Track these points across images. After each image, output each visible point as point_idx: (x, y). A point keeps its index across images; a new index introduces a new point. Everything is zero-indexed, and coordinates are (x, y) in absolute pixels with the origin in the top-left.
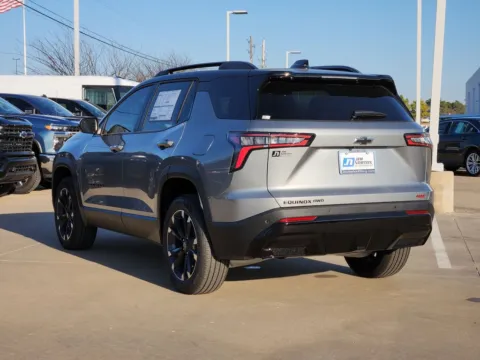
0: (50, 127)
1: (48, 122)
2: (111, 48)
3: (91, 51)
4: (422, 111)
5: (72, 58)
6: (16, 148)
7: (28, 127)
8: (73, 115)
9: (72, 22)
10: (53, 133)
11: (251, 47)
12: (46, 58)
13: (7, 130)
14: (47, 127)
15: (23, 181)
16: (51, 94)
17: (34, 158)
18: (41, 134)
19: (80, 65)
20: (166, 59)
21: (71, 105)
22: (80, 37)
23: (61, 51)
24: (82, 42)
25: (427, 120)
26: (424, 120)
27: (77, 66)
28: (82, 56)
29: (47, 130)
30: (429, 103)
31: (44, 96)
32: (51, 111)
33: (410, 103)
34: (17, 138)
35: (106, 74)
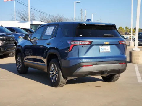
0: (20, 37)
1: (20, 35)
2: (39, 13)
3: (33, 14)
4: (133, 31)
5: (28, 16)
6: (10, 44)
7: (14, 37)
8: (27, 33)
9: (28, 5)
10: (21, 39)
11: (82, 12)
12: (20, 16)
13: (7, 38)
14: (19, 37)
15: (12, 53)
16: (21, 27)
17: (15, 47)
18: (17, 39)
19: (30, 18)
20: (56, 16)
21: (27, 30)
22: (30, 9)
23: (25, 14)
24: (31, 11)
25: (134, 34)
26: (133, 34)
27: (29, 18)
28: (31, 15)
29: (19, 38)
30: (135, 29)
31: (19, 27)
32: (21, 32)
33: (129, 29)
34: (10, 41)
35: (38, 21)
